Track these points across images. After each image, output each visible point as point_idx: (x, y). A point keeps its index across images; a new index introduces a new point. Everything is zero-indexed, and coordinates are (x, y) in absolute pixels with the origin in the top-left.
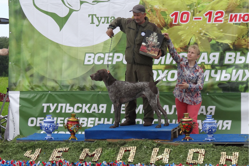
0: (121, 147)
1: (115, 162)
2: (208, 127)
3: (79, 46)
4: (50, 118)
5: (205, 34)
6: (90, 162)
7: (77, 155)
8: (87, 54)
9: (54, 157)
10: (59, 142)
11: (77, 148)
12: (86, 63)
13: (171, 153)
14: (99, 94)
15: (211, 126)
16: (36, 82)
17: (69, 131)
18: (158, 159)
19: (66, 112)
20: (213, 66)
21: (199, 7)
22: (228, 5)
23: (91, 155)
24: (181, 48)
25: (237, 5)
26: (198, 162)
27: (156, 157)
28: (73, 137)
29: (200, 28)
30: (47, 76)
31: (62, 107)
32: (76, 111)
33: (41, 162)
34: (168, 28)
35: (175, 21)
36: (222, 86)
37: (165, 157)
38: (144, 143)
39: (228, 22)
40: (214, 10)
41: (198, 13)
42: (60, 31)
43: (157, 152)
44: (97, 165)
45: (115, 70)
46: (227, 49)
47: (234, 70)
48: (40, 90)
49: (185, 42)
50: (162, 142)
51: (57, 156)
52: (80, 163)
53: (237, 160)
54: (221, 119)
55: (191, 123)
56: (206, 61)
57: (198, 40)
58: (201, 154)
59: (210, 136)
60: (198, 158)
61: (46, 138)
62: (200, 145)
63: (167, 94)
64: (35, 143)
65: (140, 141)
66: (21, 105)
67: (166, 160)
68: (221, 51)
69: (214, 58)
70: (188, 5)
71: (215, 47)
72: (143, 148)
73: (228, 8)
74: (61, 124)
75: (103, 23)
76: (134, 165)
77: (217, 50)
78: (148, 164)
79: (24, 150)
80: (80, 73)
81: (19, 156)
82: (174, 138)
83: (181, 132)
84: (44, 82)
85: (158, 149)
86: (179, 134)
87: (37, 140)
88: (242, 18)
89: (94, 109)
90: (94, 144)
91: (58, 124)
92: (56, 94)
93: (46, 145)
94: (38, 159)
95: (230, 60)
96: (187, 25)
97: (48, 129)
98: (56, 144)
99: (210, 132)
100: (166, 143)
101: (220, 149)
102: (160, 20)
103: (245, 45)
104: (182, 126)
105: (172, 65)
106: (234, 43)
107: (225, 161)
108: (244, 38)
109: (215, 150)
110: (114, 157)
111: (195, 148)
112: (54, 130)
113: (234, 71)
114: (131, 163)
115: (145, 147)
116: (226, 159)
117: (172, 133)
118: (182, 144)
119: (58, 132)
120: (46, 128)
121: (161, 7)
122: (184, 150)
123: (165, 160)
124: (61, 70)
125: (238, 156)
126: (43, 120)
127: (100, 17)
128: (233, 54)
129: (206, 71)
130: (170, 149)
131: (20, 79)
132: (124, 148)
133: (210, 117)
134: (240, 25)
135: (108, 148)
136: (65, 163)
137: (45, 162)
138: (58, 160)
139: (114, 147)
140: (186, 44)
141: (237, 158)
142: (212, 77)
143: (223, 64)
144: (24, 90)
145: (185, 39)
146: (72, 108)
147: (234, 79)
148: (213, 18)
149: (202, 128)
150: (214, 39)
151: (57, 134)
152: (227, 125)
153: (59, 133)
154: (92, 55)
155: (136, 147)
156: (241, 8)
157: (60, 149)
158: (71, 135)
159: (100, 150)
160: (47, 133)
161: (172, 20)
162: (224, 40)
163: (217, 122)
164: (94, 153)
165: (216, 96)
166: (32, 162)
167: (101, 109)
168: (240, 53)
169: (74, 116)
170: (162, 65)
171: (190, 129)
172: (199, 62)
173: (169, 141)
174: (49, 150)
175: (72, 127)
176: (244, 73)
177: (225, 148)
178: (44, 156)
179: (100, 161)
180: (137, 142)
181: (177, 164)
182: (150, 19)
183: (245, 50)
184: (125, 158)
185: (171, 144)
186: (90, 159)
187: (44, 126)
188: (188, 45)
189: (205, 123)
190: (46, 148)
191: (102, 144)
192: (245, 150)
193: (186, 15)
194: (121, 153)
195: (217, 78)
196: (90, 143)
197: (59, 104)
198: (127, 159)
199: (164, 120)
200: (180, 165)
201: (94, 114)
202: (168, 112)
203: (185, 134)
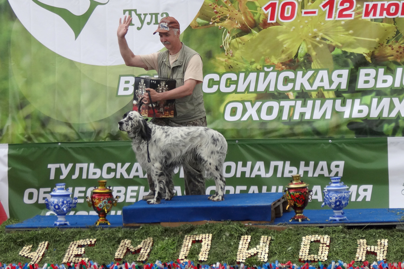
0: (186, 236)
1: (176, 262)
2: (335, 198)
3: (109, 64)
4: (63, 189)
5: (323, 39)
6: (133, 263)
7: (110, 251)
8: (122, 78)
9: (72, 255)
10: (79, 229)
11: (110, 239)
12: (121, 92)
13: (273, 244)
15: (339, 195)
17: (95, 210)
18: (250, 255)
19: (89, 178)
20: (338, 93)
24: (283, 64)
26: (319, 258)
28: (102, 220)
29: (314, 28)
30: (54, 117)
32: (105, 176)
33: (48, 266)
34: (260, 30)
35: (272, 18)
36: (355, 126)
37: (262, 251)
39: (361, 17)
41: (310, 3)
42: (76, 39)
43: (248, 243)
44: (146, 268)
46: (361, 62)
48: (43, 141)
49: (289, 52)
50: (256, 226)
51: (76, 254)
53: (385, 252)
54: (354, 184)
55: (305, 192)
56: (326, 84)
57: (312, 48)
58: (323, 244)
59: (337, 213)
60: (318, 250)
61: (55, 222)
62: (322, 229)
63: (261, 142)
64: (37, 232)
65: (219, 225)
66: (10, 168)
67: (263, 256)
68: (352, 67)
69: (340, 80)
71: (341, 61)
72: (224, 237)
74: (80, 198)
75: (149, 24)
76: (210, 265)
77: (345, 65)
78: (234, 264)
79: (20, 245)
80: (112, 110)
81: (10, 255)
82: (276, 217)
83: (289, 207)
84: (50, 126)
85: (250, 237)
86: (285, 211)
87: (41, 228)
88: (385, 9)
89: (137, 171)
90: (139, 232)
91: (76, 199)
92: (71, 148)
93: (57, 236)
94: (43, 260)
95: (366, 82)
96: (291, 25)
97: (59, 208)
98: (74, 234)
99: (339, 206)
100: (262, 227)
101: (356, 235)
102: (246, 17)
103: (393, 56)
104: (290, 197)
105: (267, 92)
106: (373, 52)
107: (364, 255)
108: (389, 44)
109: (348, 236)
110: (174, 253)
111: (312, 234)
112: (68, 211)
113: (375, 100)
114: (203, 263)
115: (228, 234)
116: (367, 251)
117: (272, 209)
118: (291, 227)
119: (75, 213)
120: (57, 207)
124: (78, 106)
125: (386, 246)
126: (50, 192)
127: (144, 14)
128: (372, 71)
129: (327, 101)
130: (270, 238)
131: (9, 123)
132: (191, 238)
133: (337, 181)
134: (382, 22)
135: (164, 237)
136: (91, 265)
137: (57, 265)
138: (78, 260)
139: (173, 235)
140: (292, 56)
141: (386, 249)
142: (337, 112)
143: (356, 90)
144: (16, 142)
145: (289, 49)
146: (98, 171)
147: (374, 114)
148: (336, 12)
149: (324, 200)
150: (338, 47)
151: (74, 216)
152: (365, 193)
153: (78, 213)
155: (211, 235)
157: (81, 242)
158: (100, 217)
159: (149, 241)
160: (58, 215)
161: (266, 16)
162: (355, 47)
163: (348, 189)
164: (139, 246)
165: (345, 143)
166: (33, 265)
168: (383, 69)
169: (104, 185)
170: (252, 92)
171: (302, 202)
172: (315, 87)
173: (268, 223)
174: (63, 244)
175: (101, 204)
176: (392, 103)
177: (364, 233)
178: (55, 255)
179: (151, 260)
180: (213, 226)
181: (283, 263)
182: (228, 15)
183: (392, 63)
184: (193, 253)
185: (271, 227)
186: (133, 257)
187: (53, 203)
188: (295, 58)
189: (329, 191)
190: (57, 241)
191: (154, 230)
192: (398, 236)
193: (290, 7)
194: (186, 246)
195: (345, 113)
196: (132, 229)
197: (77, 164)
198: (196, 256)
199: (257, 187)
200: (289, 264)
201: (136, 179)
202: (263, 174)
203: (294, 210)
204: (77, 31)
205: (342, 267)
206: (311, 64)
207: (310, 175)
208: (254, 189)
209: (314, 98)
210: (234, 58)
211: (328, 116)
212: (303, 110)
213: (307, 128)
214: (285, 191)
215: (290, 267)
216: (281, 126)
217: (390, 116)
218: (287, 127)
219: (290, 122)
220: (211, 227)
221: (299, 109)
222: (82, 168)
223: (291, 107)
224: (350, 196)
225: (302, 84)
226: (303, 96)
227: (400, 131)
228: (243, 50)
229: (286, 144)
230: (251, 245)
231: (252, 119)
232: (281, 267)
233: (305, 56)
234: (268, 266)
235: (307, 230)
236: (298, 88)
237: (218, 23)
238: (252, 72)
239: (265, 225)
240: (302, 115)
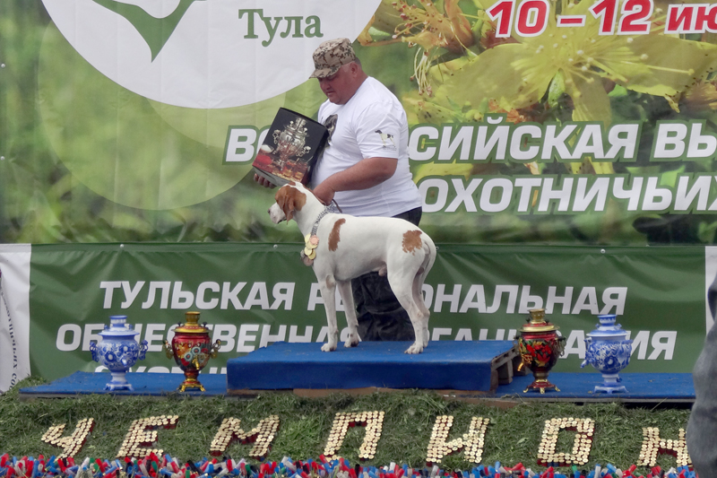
0: (338, 414)
1: (317, 460)
2: (604, 352)
3: (211, 105)
4: (122, 325)
5: (593, 68)
6: (242, 461)
7: (202, 437)
8: (233, 130)
9: (134, 443)
10: (149, 398)
11: (204, 417)
12: (232, 156)
13: (492, 433)
14: (271, 253)
15: (613, 347)
16: (80, 215)
17: (178, 364)
18: (450, 451)
19: (172, 307)
20: (620, 166)
23: (247, 438)
24: (521, 111)
26: (573, 458)
27: (445, 444)
28: (191, 382)
29: (579, 49)
30: (114, 198)
31: (159, 291)
32: (202, 305)
33: (91, 461)
34: (481, 50)
35: (504, 29)
36: (647, 225)
37: (473, 443)
38: (409, 399)
39: (663, 30)
41: (571, 4)
42: (152, 60)
43: (447, 428)
44: (264, 471)
46: (660, 112)
47: (681, 177)
48: (92, 239)
49: (532, 91)
50: (464, 399)
51: (142, 441)
54: (645, 329)
55: (552, 340)
56: (597, 149)
57: (574, 85)
58: (581, 433)
59: (608, 379)
60: (573, 446)
61: (108, 385)
62: (581, 408)
63: (479, 250)
64: (74, 401)
65: (398, 395)
66: (34, 288)
67: (475, 454)
68: (645, 119)
69: (622, 142)
71: (626, 107)
72: (406, 417)
74: (154, 342)
75: (284, 35)
76: (378, 468)
77: (632, 117)
78: (421, 465)
79: (43, 424)
80: (214, 188)
81: (25, 441)
82: (500, 384)
84: (104, 215)
85: (451, 418)
86: (516, 374)
87: (82, 393)
88: (706, 18)
89: (258, 296)
90: (255, 404)
91: (146, 343)
92: (142, 253)
93: (110, 409)
94: (83, 450)
95: (670, 147)
96: (537, 42)
97: (114, 360)
98: (140, 406)
99: (611, 366)
100: (474, 400)
101: (640, 420)
102: (457, 27)
104: (525, 349)
105: (493, 162)
106: (683, 95)
107: (654, 454)
108: (712, 80)
109: (626, 421)
110: (315, 445)
111: (562, 416)
112: (134, 362)
113: (684, 180)
114: (367, 463)
115: (412, 413)
116: (660, 448)
117: (493, 369)
118: (525, 403)
119: (147, 370)
120: (110, 357)
122: (530, 423)
123: (472, 453)
124: (155, 178)
126: (100, 331)
127: (275, 18)
128: (680, 128)
129: (599, 179)
130: (487, 420)
131: (33, 206)
132: (348, 417)
133: (609, 321)
134: (699, 40)
135: (298, 416)
136: (166, 461)
137: (106, 461)
138: (145, 452)
139: (315, 412)
140: (537, 98)
142: (616, 200)
143: (651, 160)
144: (44, 240)
145: (533, 85)
146: (189, 295)
147: (682, 205)
148: (618, 20)
149: (587, 355)
150: (621, 84)
151: (145, 374)
152: (663, 346)
153: (149, 371)
154: (251, 134)
155: (382, 413)
157: (152, 421)
158: (187, 377)
159: (272, 422)
160: (113, 371)
161: (493, 25)
162: (648, 86)
163: (633, 337)
164: (254, 430)
165: (630, 255)
166: (65, 459)
167: (279, 298)
168: (700, 125)
169: (196, 319)
170: (464, 161)
171: (547, 357)
172: (577, 154)
173: (484, 393)
174: (119, 423)
175: (189, 353)
176: (714, 184)
177: (655, 416)
178: (104, 442)
179: (274, 456)
180: (386, 398)
181: (508, 467)
182: (425, 23)
184: (350, 445)
185: (489, 403)
186: (243, 449)
187: (104, 350)
188: (542, 102)
189: (595, 339)
190: (110, 418)
191: (281, 403)
193: (536, 10)
194: (338, 431)
195: (631, 201)
196: (243, 400)
197: (151, 283)
198: (355, 449)
199: (470, 330)
200: (519, 468)
201: (256, 312)
202: (481, 306)
203: (532, 373)
204: (156, 44)
205: (613, 475)
206: (572, 113)
207: (566, 311)
208: (465, 334)
209: (575, 173)
210: (435, 99)
211: (600, 206)
212: (556, 194)
213: (560, 225)
214: (517, 338)
215: (520, 474)
216: (515, 222)
217: (709, 209)
218: (525, 224)
219: (532, 215)
220: (383, 400)
221: (548, 193)
222: (161, 289)
223: (534, 188)
224: (636, 351)
225: (554, 149)
226: (556, 169)
228: (450, 86)
229: (524, 255)
230: (453, 433)
231: (465, 209)
232: (504, 474)
233: (560, 98)
234: (481, 471)
235: (553, 409)
236: (547, 155)
237: (406, 36)
238: (465, 124)
239: (479, 397)
240: (554, 203)
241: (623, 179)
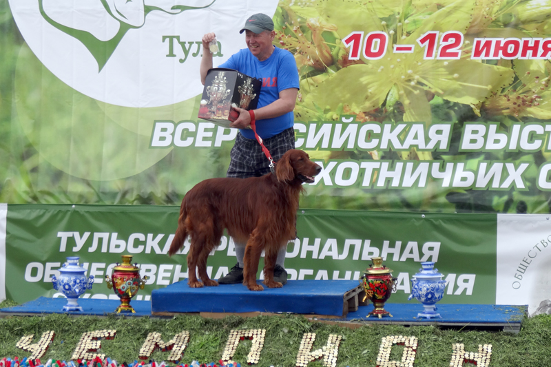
0: (232, 331)
1: (217, 364)
2: (426, 289)
3: (142, 105)
4: (76, 264)
5: (419, 83)
6: (163, 363)
7: (134, 346)
8: (157, 124)
9: (84, 349)
10: (94, 317)
11: (134, 331)
12: (156, 143)
13: (343, 346)
15: (432, 285)
16: (44, 184)
17: (116, 293)
18: (313, 359)
19: (111, 251)
20: (436, 155)
21: (407, 24)
22: (471, 20)
23: (166, 347)
24: (366, 113)
25: (491, 21)
26: (402, 365)
28: (125, 306)
29: (409, 69)
30: (69, 171)
31: (101, 240)
32: (132, 250)
33: (53, 362)
34: (338, 69)
35: (355, 54)
36: (456, 198)
37: (330, 352)
38: (284, 321)
39: (470, 56)
40: (441, 30)
41: (404, 37)
43: (311, 342)
45: (220, 160)
46: (467, 116)
47: (481, 164)
48: (52, 201)
49: (374, 99)
50: (322, 321)
51: (90, 348)
52: (140, 364)
53: (488, 361)
54: (452, 272)
55: (387, 280)
56: (421, 143)
57: (405, 95)
58: (408, 347)
59: (428, 308)
60: (402, 355)
61: (64, 307)
62: (408, 329)
63: (334, 214)
64: (40, 318)
65: (276, 317)
66: (10, 236)
67: (331, 360)
68: (455, 121)
69: (439, 137)
70: (382, 19)
71: (441, 112)
72: (281, 334)
73: (472, 25)
74: (98, 276)
75: (195, 55)
77: (446, 119)
79: (17, 334)
80: (144, 164)
81: (4, 347)
82: (349, 312)
83: (366, 299)
84: (62, 184)
85: (314, 335)
86: (361, 304)
87: (46, 313)
88: (501, 48)
90: (172, 323)
91: (92, 278)
92: (88, 212)
93: (66, 324)
94: (47, 354)
95: (474, 141)
96: (379, 64)
97: (70, 289)
98: (88, 323)
99: (430, 299)
100: (331, 322)
101: (451, 338)
102: (321, 52)
103: (508, 108)
104: (368, 286)
105: (345, 150)
106: (483, 103)
107: (461, 363)
108: (505, 93)
109: (441, 339)
110: (216, 353)
111: (395, 335)
112: (82, 292)
113: (484, 166)
114: (253, 366)
115: (286, 331)
116: (465, 359)
117: (345, 301)
118: (368, 325)
119: (91, 296)
120: (67, 287)
121: (324, 23)
123: (329, 361)
124: (99, 157)
125: (490, 354)
126: (59, 268)
127: (189, 43)
128: (481, 128)
129: (421, 164)
130: (340, 337)
131: (9, 176)
132: (239, 333)
133: (429, 267)
134: (496, 64)
135: (203, 331)
136: (108, 363)
137: (64, 362)
138: (92, 356)
139: (216, 329)
140: (378, 104)
141: (489, 357)
142: (435, 180)
143: (459, 151)
144: (17, 201)
145: (376, 95)
146: (122, 243)
147: (482, 184)
148: (437, 49)
149: (412, 291)
150: (439, 95)
151: (89, 299)
152: (466, 285)
154: (170, 126)
155: (264, 331)
156: (499, 26)
157: (97, 333)
158: (122, 302)
159: (184, 336)
160: (68, 297)
162: (460, 96)
163: (444, 278)
164: (171, 342)
165: (443, 219)
166: (33, 360)
168: (496, 126)
169: (129, 261)
170: (325, 149)
171: (384, 292)
172: (406, 146)
173: (338, 318)
174: (73, 335)
175: (124, 285)
176: (505, 169)
177: (462, 335)
178: (62, 348)
179: (186, 360)
180: (267, 320)
182: (298, 48)
183: (507, 119)
184: (240, 354)
185: (342, 324)
186: (163, 355)
187: (62, 282)
188: (382, 107)
189: (419, 280)
190: (66, 331)
191: (191, 322)
192: (505, 341)
193: (378, 40)
194: (232, 343)
195: (444, 180)
196: (163, 320)
197: (95, 234)
198: (244, 356)
199: (326, 271)
202: (335, 255)
203: (372, 303)
204: (102, 62)
206: (403, 115)
207: (396, 258)
208: (322, 274)
209: (404, 159)
210: (304, 103)
211: (422, 184)
212: (390, 174)
213: (393, 197)
214: (362, 278)
216: (360, 194)
217: (502, 187)
218: (368, 195)
219: (372, 189)
220: (265, 321)
221: (385, 173)
222: (102, 238)
223: (374, 170)
224: (446, 288)
225: (389, 140)
226: (391, 156)
227: (513, 207)
228: (315, 94)
229: (366, 218)
231: (324, 183)
233: (395, 105)
235: (388, 329)
236: (384, 146)
238: (326, 122)
239: (334, 320)
240: (389, 180)
241: (439, 164)
